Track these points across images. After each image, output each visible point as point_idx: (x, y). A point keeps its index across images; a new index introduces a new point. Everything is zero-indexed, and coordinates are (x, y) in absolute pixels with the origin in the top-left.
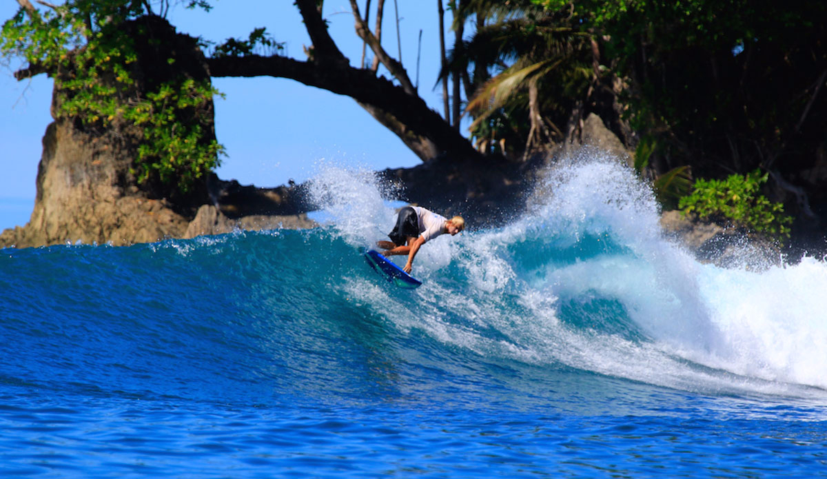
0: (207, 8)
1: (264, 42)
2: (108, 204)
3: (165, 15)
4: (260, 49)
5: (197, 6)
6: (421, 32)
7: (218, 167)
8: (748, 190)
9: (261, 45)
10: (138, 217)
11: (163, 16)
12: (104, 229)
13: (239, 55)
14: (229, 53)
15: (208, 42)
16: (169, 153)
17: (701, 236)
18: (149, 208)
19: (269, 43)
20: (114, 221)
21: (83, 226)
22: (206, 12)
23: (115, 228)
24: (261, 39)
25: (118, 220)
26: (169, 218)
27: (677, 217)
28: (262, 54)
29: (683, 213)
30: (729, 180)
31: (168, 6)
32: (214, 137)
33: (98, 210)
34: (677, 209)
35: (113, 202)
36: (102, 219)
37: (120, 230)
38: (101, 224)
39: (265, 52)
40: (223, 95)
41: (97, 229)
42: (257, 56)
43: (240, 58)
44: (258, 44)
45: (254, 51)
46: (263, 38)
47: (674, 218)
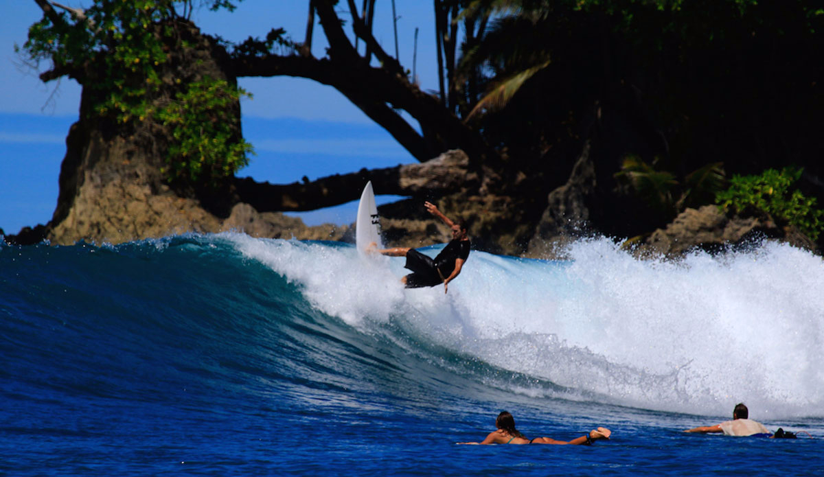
0: (232, 8)
1: (282, 42)
2: (139, 203)
3: (189, 16)
4: (277, 48)
5: (221, 8)
6: (417, 30)
7: (245, 166)
8: (783, 184)
9: (278, 45)
10: (170, 215)
11: (186, 17)
12: (138, 227)
13: (257, 55)
14: (247, 53)
15: (227, 42)
16: (199, 152)
17: (738, 230)
18: (180, 206)
19: (286, 43)
20: (147, 220)
21: (116, 224)
22: (230, 13)
23: (148, 227)
24: (278, 39)
25: (150, 218)
26: (200, 216)
27: (714, 211)
28: (279, 53)
29: (720, 207)
30: (765, 174)
31: (191, 8)
32: (241, 136)
33: (130, 209)
34: (714, 203)
35: (145, 200)
36: (135, 217)
37: (153, 228)
38: (134, 223)
39: (282, 52)
40: (250, 95)
41: (131, 228)
42: (275, 56)
43: (258, 58)
44: (276, 44)
45: (272, 52)
46: (281, 39)
47: (711, 212)
